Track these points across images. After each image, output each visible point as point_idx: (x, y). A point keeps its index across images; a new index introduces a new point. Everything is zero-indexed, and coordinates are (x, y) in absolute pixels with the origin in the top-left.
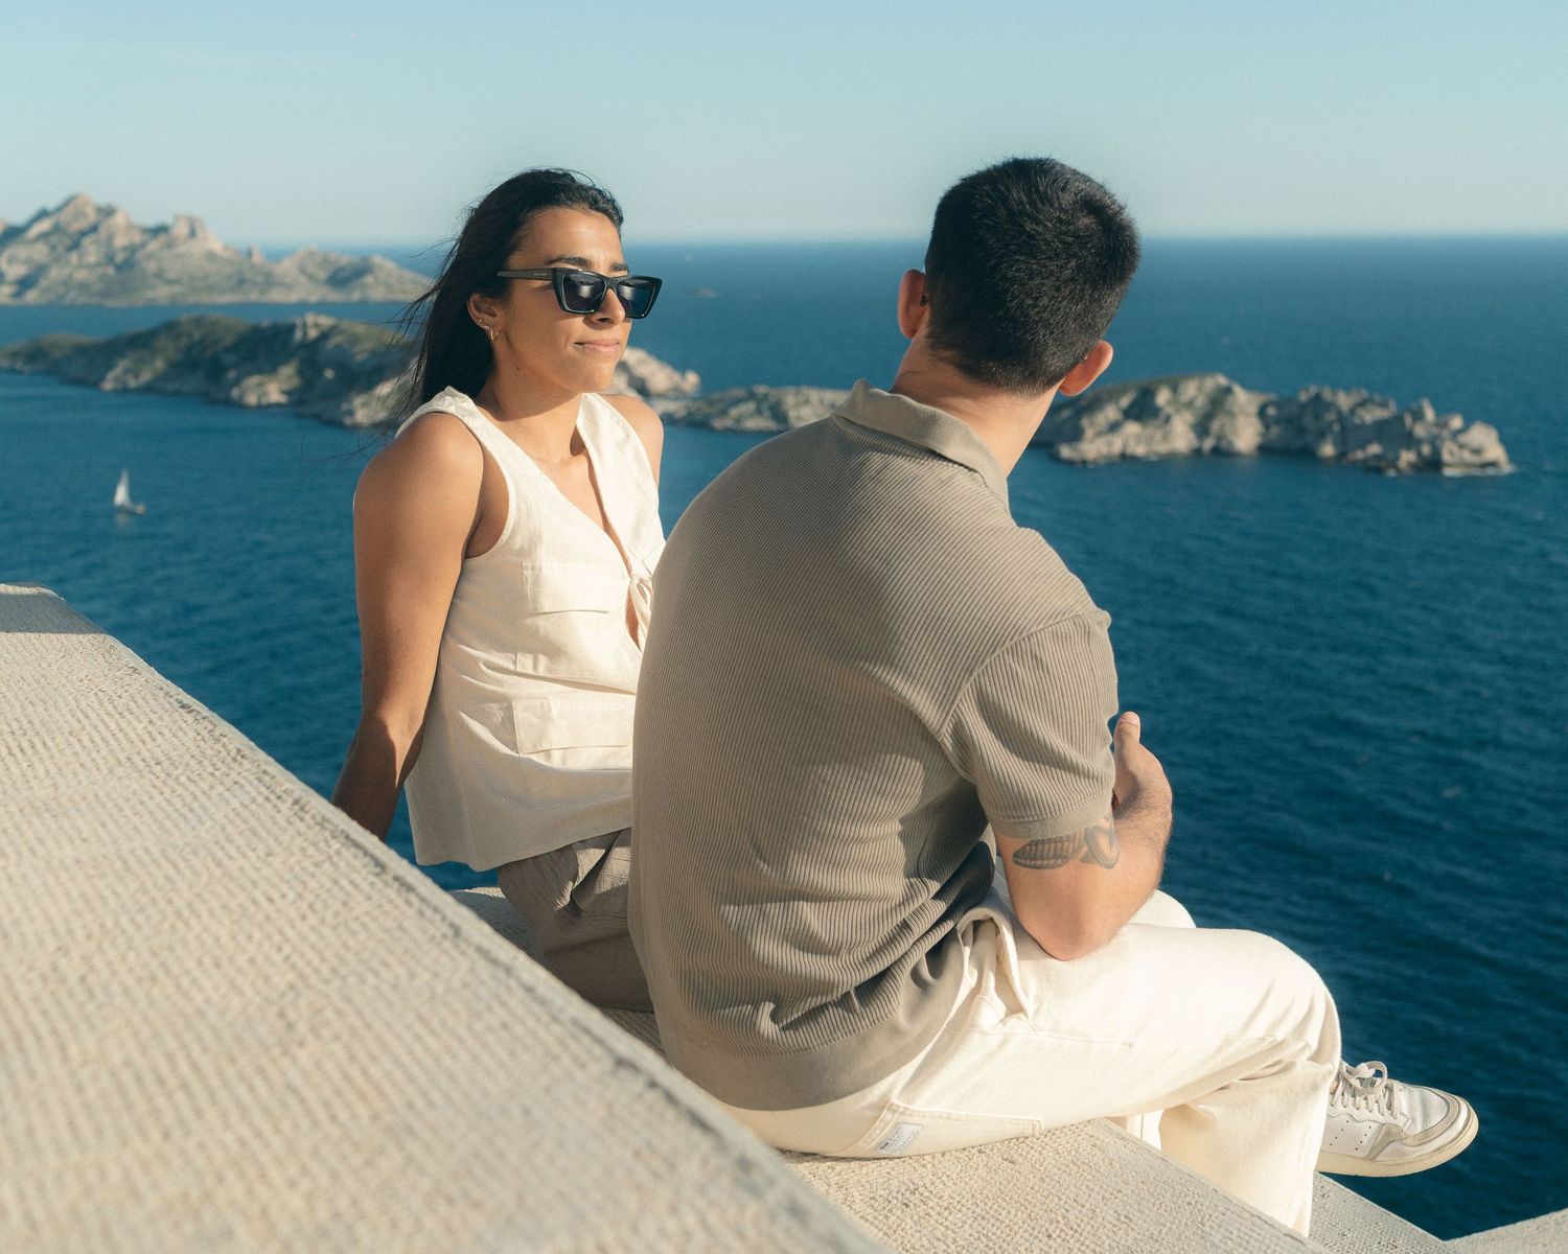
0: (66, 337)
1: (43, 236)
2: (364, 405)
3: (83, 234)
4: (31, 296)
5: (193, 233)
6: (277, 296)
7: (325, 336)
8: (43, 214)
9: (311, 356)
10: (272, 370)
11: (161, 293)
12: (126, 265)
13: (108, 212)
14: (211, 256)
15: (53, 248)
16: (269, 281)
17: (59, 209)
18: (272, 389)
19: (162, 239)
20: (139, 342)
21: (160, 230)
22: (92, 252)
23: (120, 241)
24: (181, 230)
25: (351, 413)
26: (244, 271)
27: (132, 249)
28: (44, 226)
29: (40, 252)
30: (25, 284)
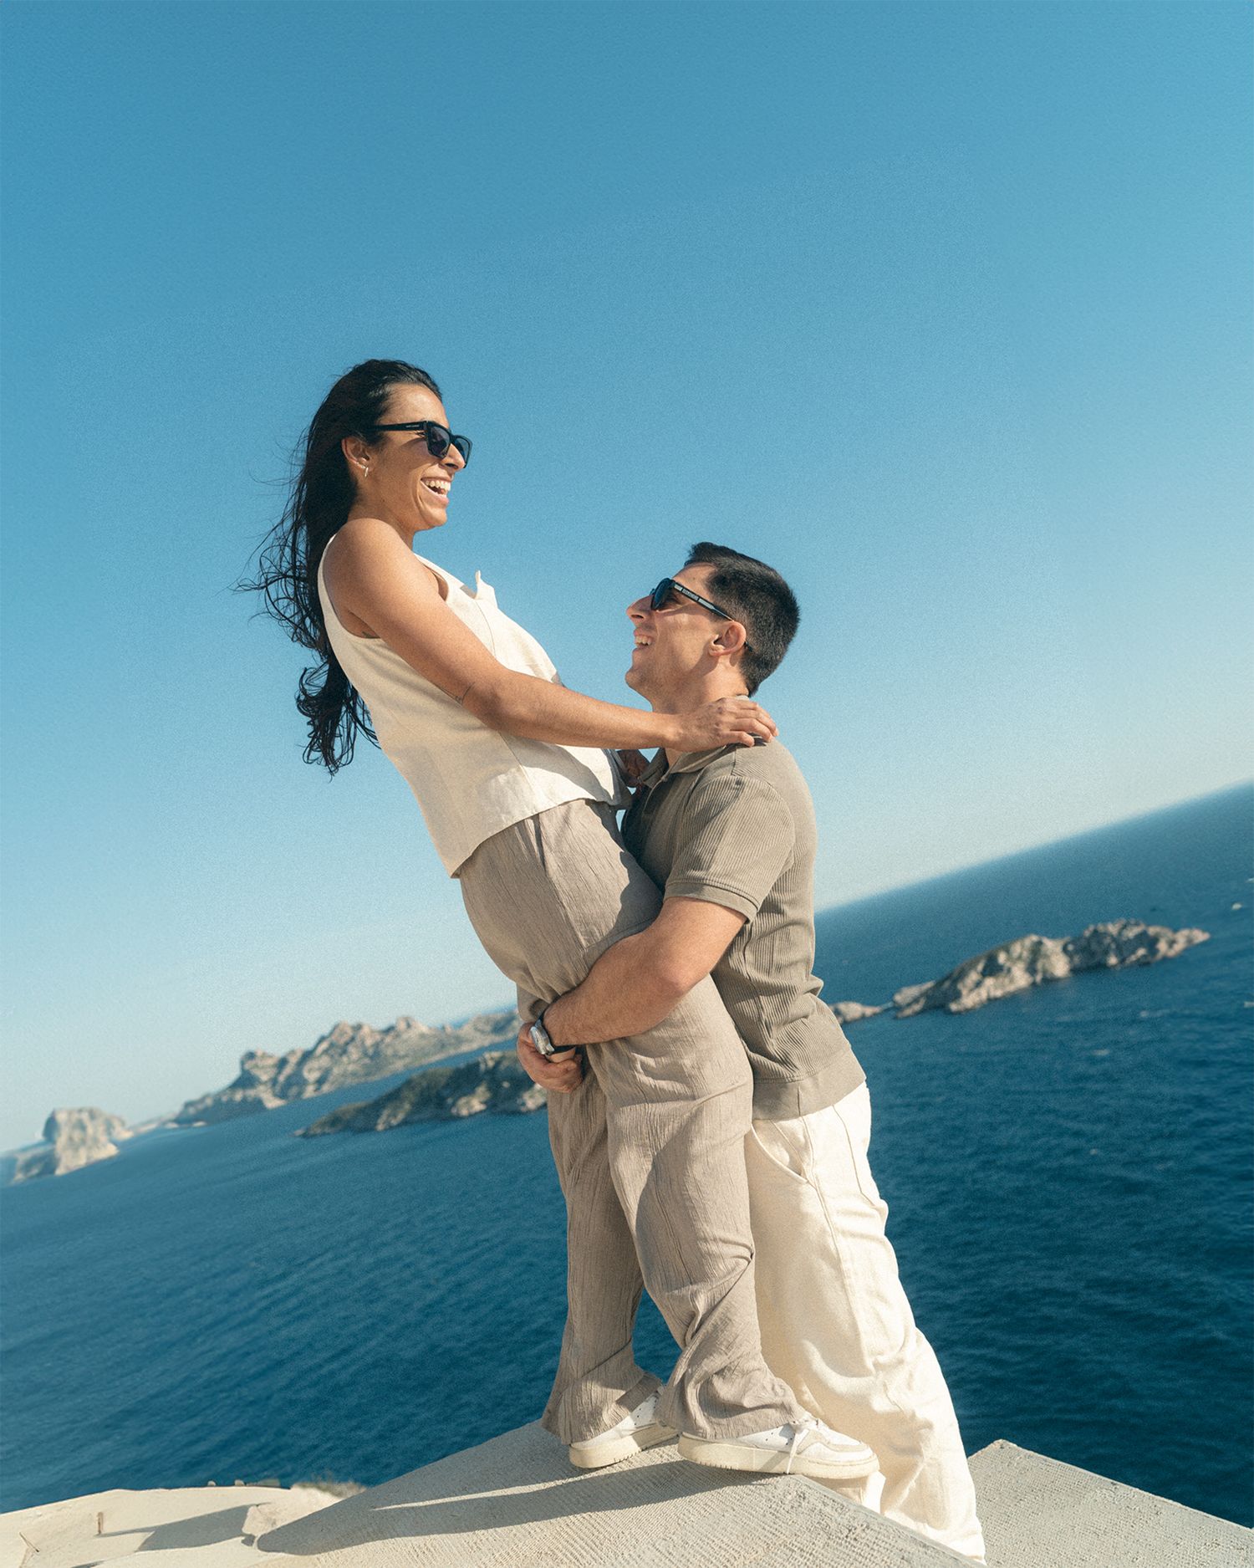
0: (348, 1106)
1: (325, 1052)
2: (531, 1097)
3: (347, 1044)
4: (326, 1088)
5: (409, 1026)
6: (465, 1048)
7: (498, 1063)
8: (322, 1039)
9: (493, 1077)
10: (471, 1092)
11: (399, 1065)
12: (375, 1056)
13: (358, 1028)
14: (423, 1036)
15: (332, 1056)
16: (459, 1040)
17: (331, 1033)
18: (475, 1103)
19: (392, 1034)
20: (393, 1097)
21: (390, 1030)
22: (354, 1053)
23: (369, 1042)
24: (402, 1026)
25: (524, 1104)
26: (443, 1038)
27: (377, 1045)
28: (324, 1046)
29: (325, 1061)
30: (320, 1082)
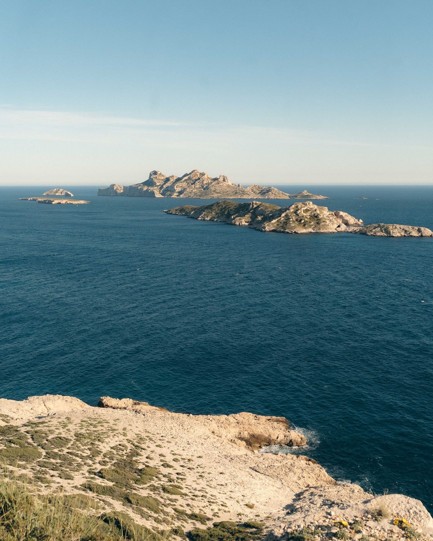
0: (188, 206)
1: (186, 180)
2: (268, 225)
3: (196, 180)
4: (182, 196)
5: (224, 180)
6: (245, 197)
7: (258, 207)
8: (186, 175)
9: (255, 212)
10: (244, 215)
11: (215, 195)
12: (206, 188)
13: (203, 174)
14: (229, 186)
15: (188, 183)
16: (244, 193)
17: (190, 174)
18: (244, 221)
19: (216, 181)
20: (210, 207)
21: (216, 179)
22: (198, 185)
23: (205, 182)
24: (221, 179)
25: (264, 228)
26: (238, 190)
27: (209, 184)
28: (186, 178)
29: (185, 184)
30: (180, 193)
